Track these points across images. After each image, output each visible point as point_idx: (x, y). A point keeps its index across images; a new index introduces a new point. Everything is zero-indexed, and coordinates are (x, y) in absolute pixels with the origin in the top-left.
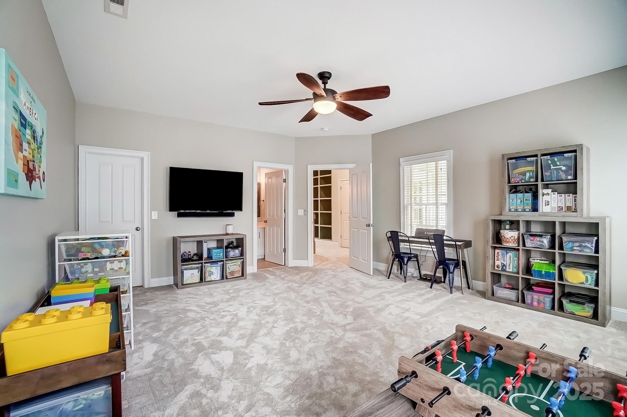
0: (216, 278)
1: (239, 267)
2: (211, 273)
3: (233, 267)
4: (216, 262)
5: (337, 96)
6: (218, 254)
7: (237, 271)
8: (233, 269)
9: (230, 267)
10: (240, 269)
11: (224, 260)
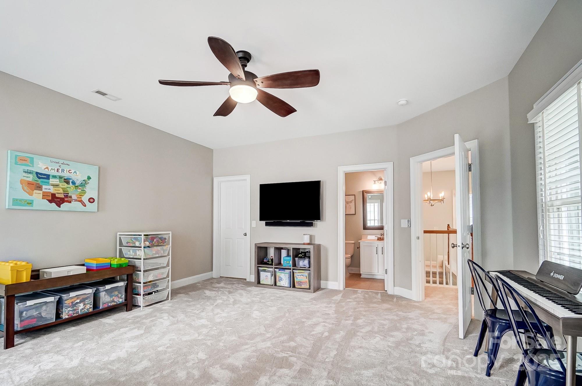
0: (285, 284)
1: (307, 278)
2: (281, 279)
3: (301, 277)
4: (284, 269)
5: (258, 81)
6: (288, 262)
7: (304, 282)
8: (300, 279)
9: (297, 277)
10: (307, 280)
11: (291, 269)
